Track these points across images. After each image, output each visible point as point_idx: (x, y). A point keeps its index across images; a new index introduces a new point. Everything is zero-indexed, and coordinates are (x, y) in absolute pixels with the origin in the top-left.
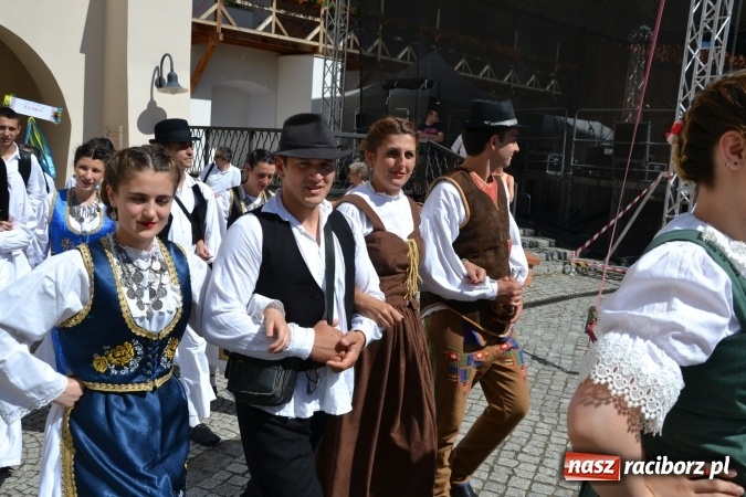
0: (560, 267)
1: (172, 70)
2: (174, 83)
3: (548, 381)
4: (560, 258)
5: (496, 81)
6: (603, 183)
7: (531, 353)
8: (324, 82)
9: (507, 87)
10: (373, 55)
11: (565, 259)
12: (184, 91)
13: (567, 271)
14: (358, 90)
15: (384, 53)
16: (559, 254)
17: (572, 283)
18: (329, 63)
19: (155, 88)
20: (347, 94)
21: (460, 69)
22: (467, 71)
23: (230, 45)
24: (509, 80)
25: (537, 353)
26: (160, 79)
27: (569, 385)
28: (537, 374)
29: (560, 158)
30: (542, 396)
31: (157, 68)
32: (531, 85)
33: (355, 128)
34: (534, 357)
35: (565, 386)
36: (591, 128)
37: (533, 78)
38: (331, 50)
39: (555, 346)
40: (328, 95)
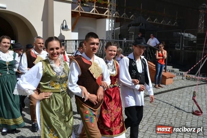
0: (181, 78)
1: (66, 24)
2: (67, 28)
3: (181, 116)
4: (181, 75)
5: (158, 23)
6: (193, 51)
7: (174, 106)
8: (109, 26)
9: (162, 25)
10: (123, 18)
11: (183, 75)
12: (69, 30)
13: (183, 79)
14: (120, 28)
15: (126, 17)
16: (181, 74)
17: (185, 83)
18: (110, 20)
19: (61, 30)
20: (116, 29)
21: (148, 20)
22: (150, 21)
23: (83, 17)
24: (163, 23)
25: (176, 106)
26: (63, 27)
27: (188, 117)
28: (177, 113)
29: (180, 45)
30: (179, 121)
31: (62, 24)
32: (169, 24)
33: (118, 38)
34: (176, 107)
35: (187, 117)
36: (189, 35)
37: (170, 22)
38: (111, 17)
39: (182, 103)
40: (110, 29)
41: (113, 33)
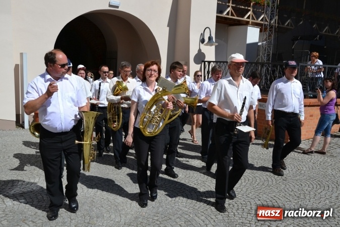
1: (210, 35)
2: (212, 41)
5: (330, 34)
9: (336, 37)
10: (274, 25)
15: (278, 23)
19: (201, 43)
24: (337, 33)
26: (203, 39)
31: (202, 34)
41: (269, 52)
